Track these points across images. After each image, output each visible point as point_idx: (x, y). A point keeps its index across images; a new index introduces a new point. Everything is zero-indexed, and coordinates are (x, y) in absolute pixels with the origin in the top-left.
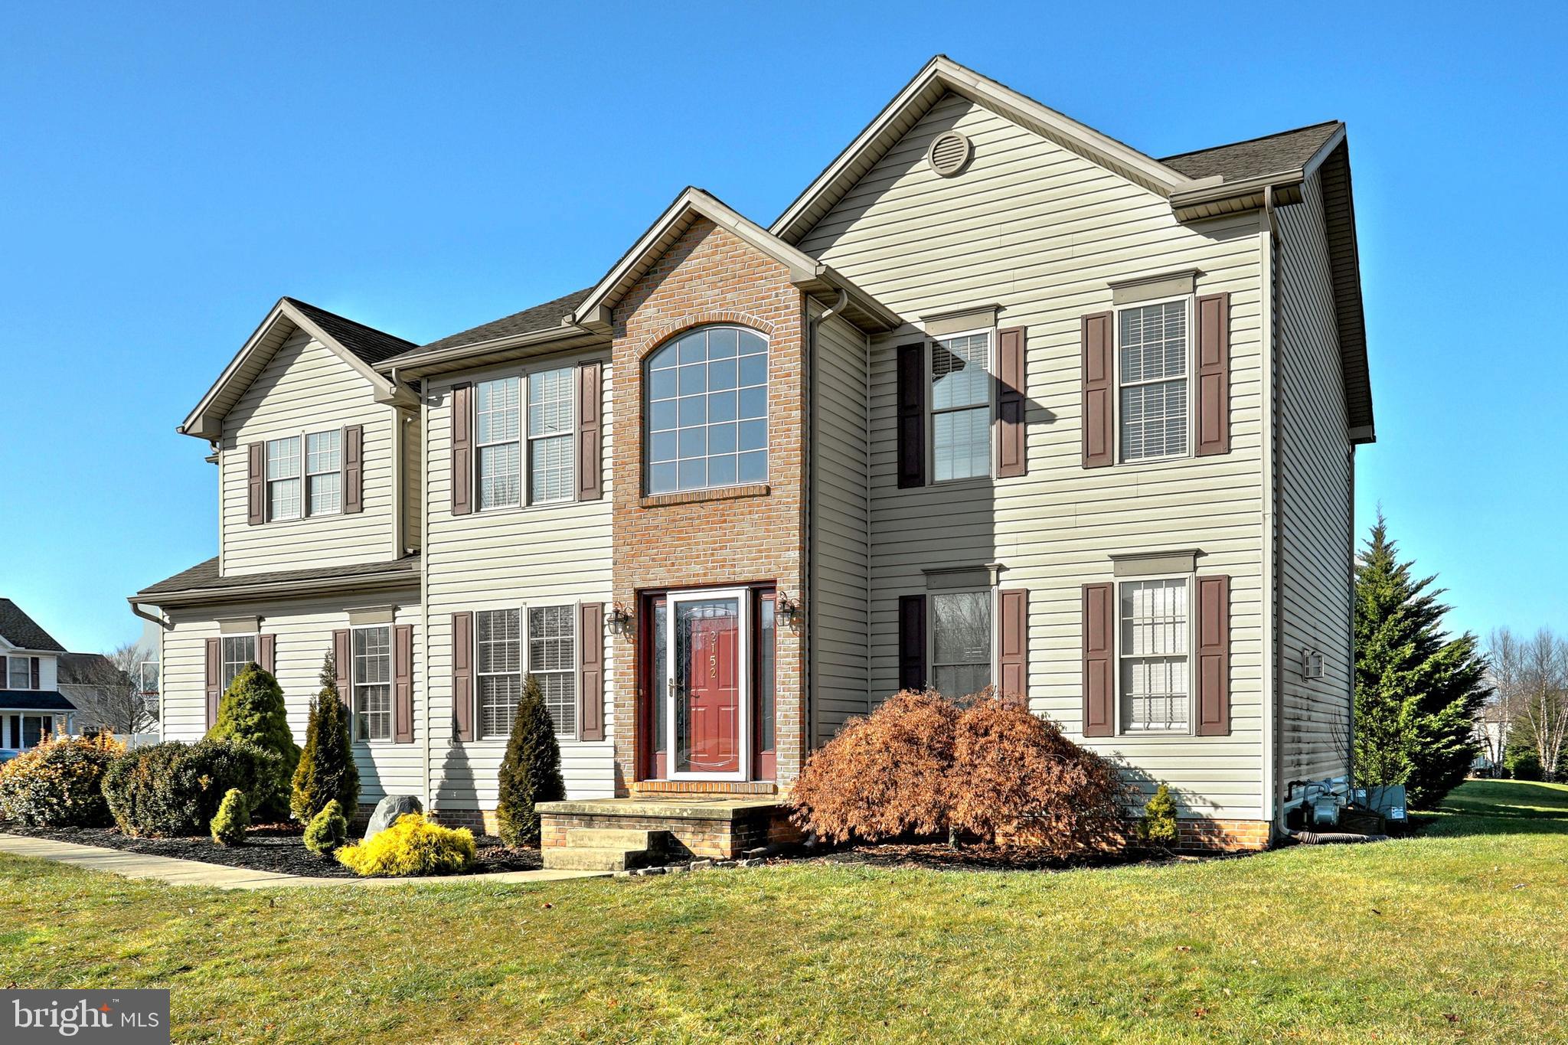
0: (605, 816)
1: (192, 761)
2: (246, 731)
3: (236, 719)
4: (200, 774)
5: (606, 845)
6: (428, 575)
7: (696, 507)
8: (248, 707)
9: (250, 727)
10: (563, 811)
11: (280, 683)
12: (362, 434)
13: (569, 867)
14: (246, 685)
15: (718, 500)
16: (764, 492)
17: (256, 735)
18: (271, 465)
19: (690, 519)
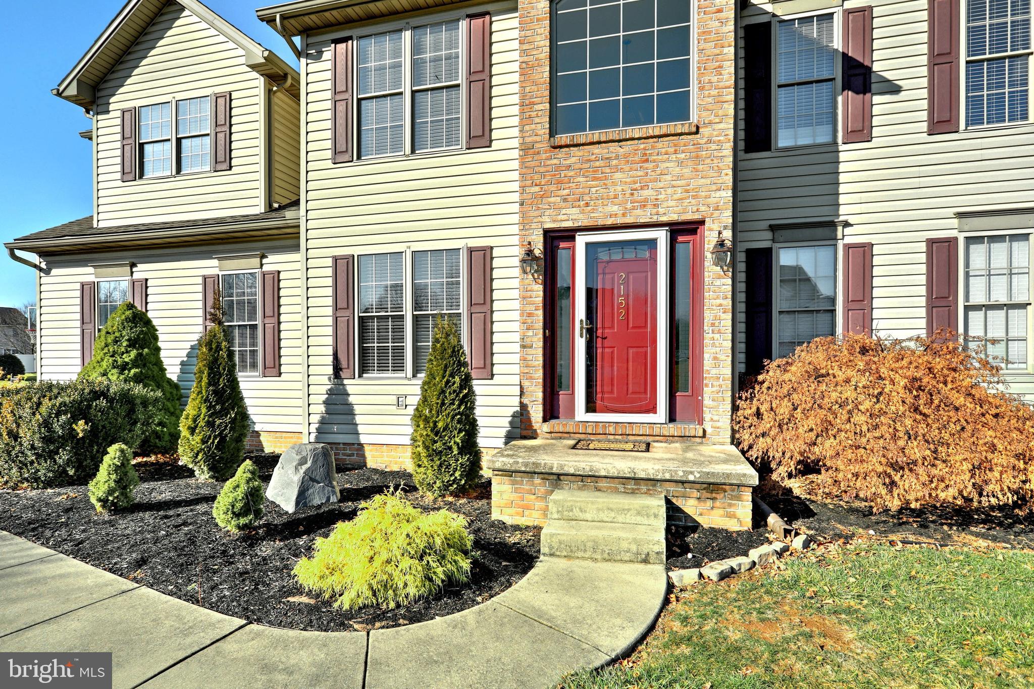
0: (579, 475)
1: (65, 404)
2: (123, 368)
3: (112, 356)
4: (75, 419)
5: (606, 519)
6: (307, 220)
7: (613, 147)
8: (125, 344)
9: (127, 363)
10: (523, 469)
11: (155, 322)
12: (231, 100)
13: (580, 554)
14: (123, 324)
15: (639, 139)
16: (694, 129)
17: (133, 371)
18: (143, 129)
19: (607, 158)
